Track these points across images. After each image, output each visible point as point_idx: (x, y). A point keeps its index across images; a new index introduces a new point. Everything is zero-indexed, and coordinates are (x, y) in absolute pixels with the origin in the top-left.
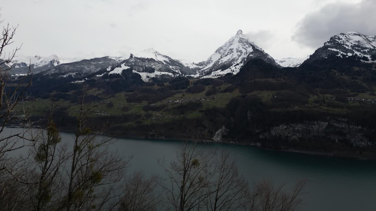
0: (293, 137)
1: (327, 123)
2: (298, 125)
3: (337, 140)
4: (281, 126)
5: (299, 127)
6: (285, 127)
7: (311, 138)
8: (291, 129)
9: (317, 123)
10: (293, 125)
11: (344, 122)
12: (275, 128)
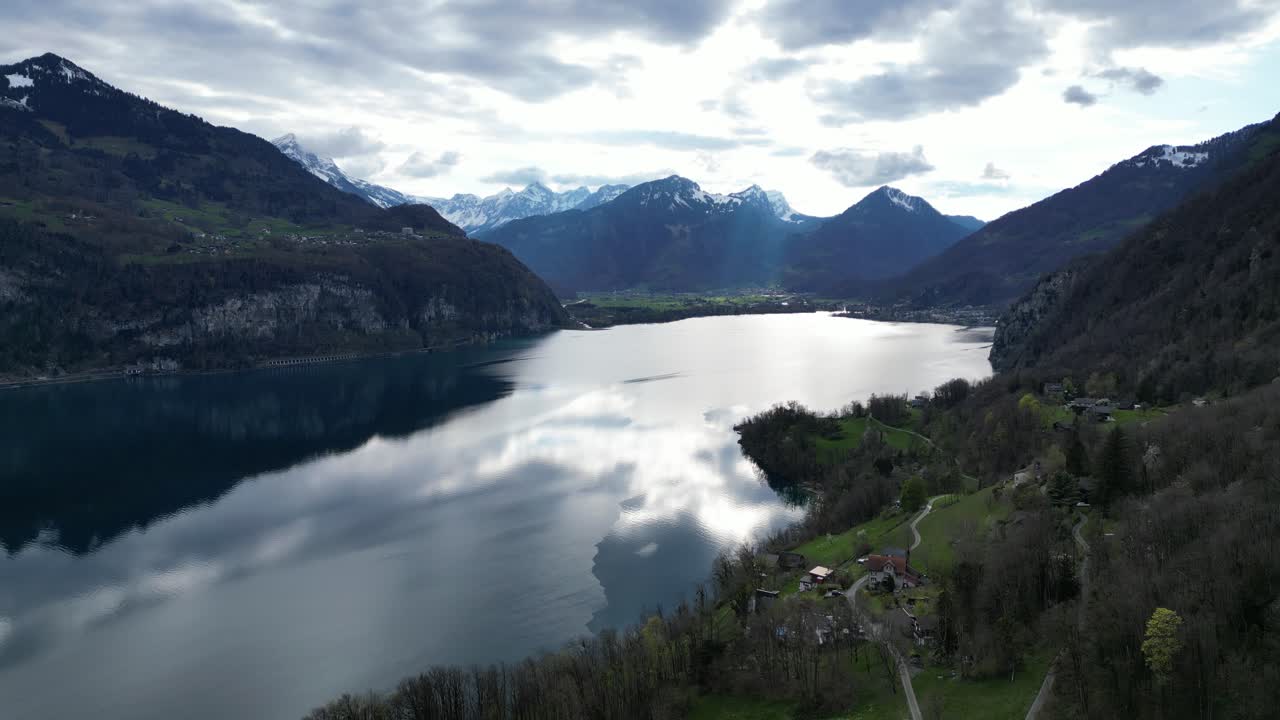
0: (260, 329)
1: (319, 288)
2: (267, 295)
3: (340, 325)
4: (229, 303)
5: (269, 302)
6: (239, 304)
7: (297, 326)
8: (253, 308)
9: (305, 288)
10: (256, 297)
11: (344, 283)
12: (214, 310)
